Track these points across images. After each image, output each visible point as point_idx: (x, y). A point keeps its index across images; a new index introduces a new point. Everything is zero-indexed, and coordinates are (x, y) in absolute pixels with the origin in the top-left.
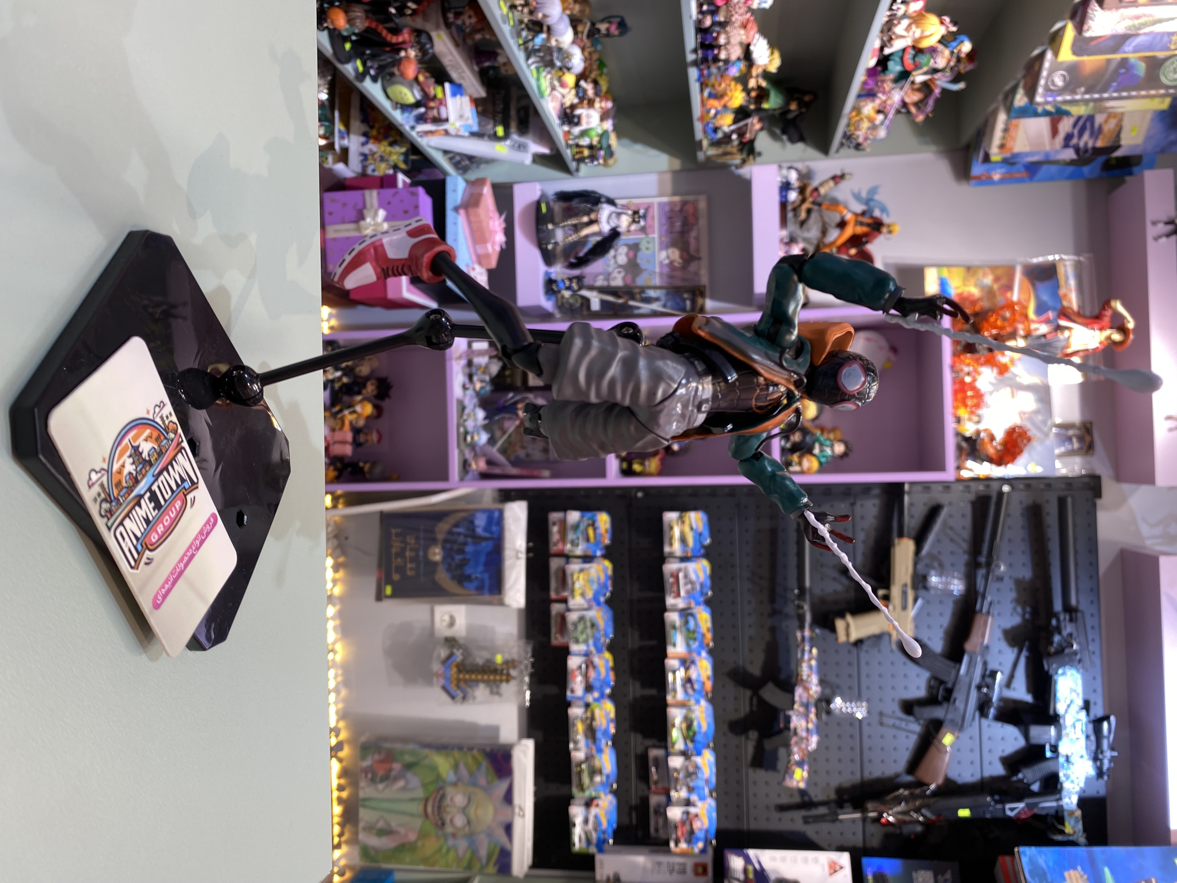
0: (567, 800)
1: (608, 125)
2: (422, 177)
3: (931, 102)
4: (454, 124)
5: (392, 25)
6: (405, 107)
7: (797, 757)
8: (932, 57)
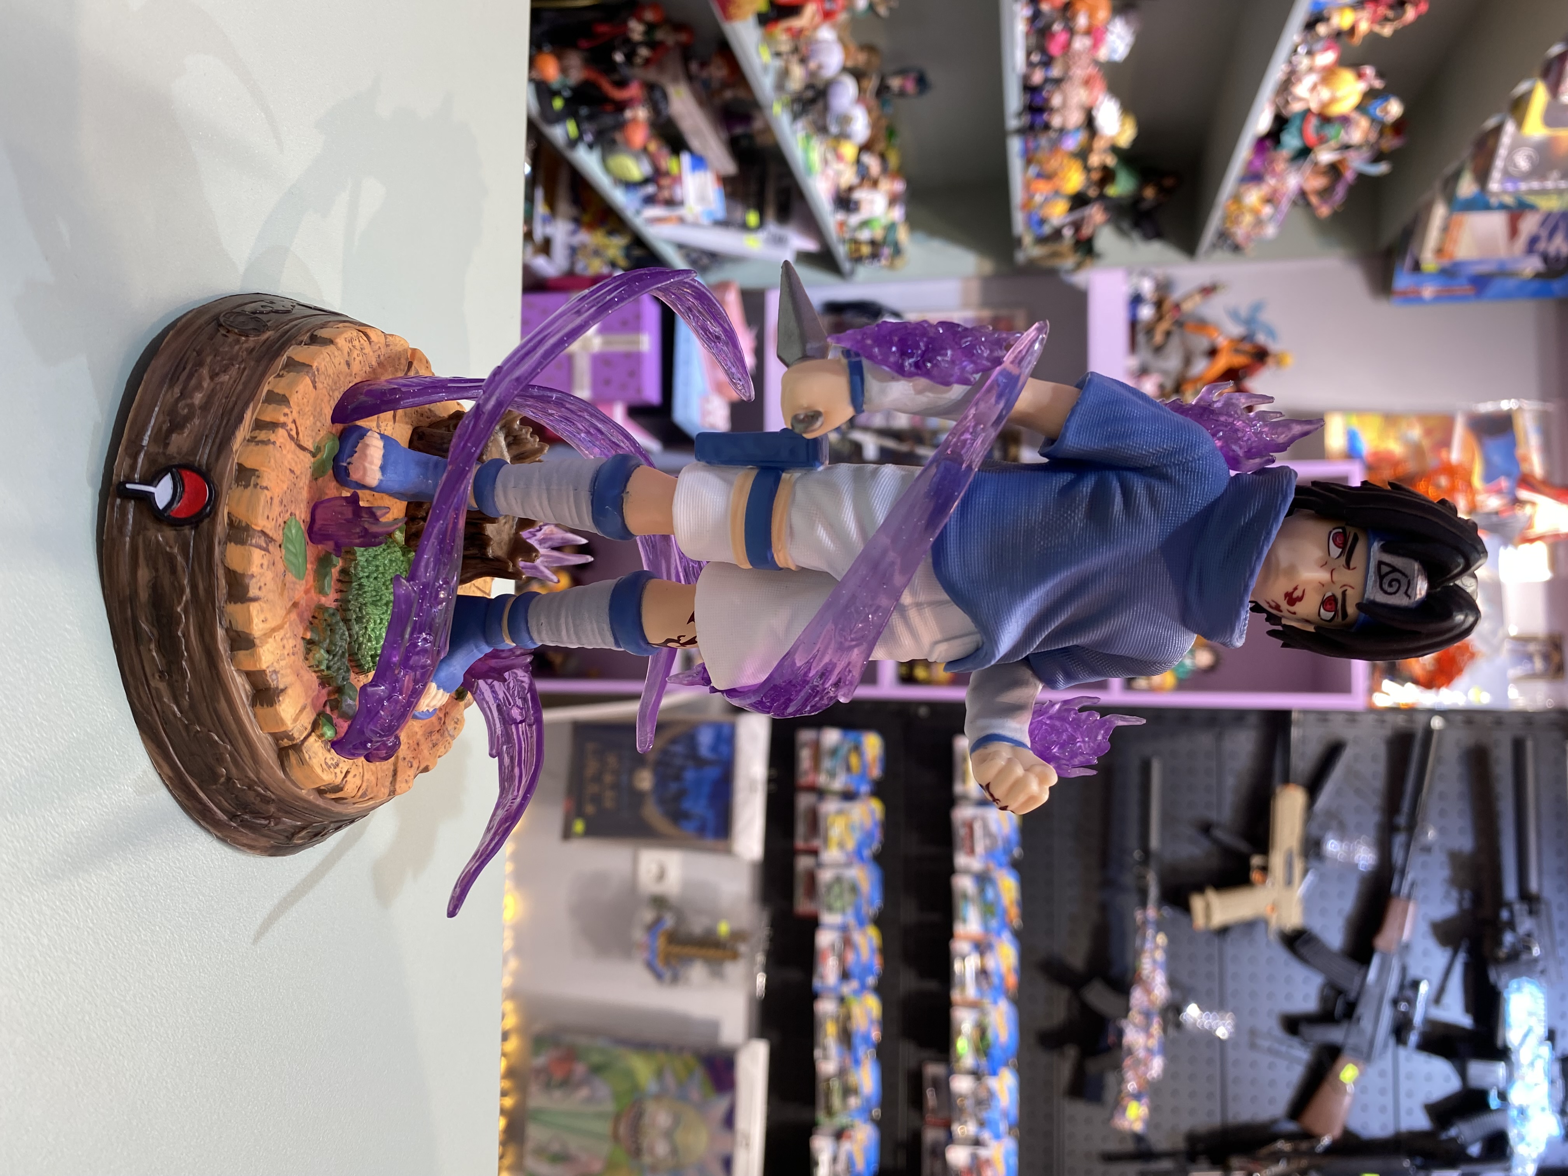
0: (809, 1129)
1: (897, 214)
3: (1340, 192)
4: (692, 208)
5: (616, 77)
6: (629, 185)
7: (1132, 1087)
8: (1344, 128)
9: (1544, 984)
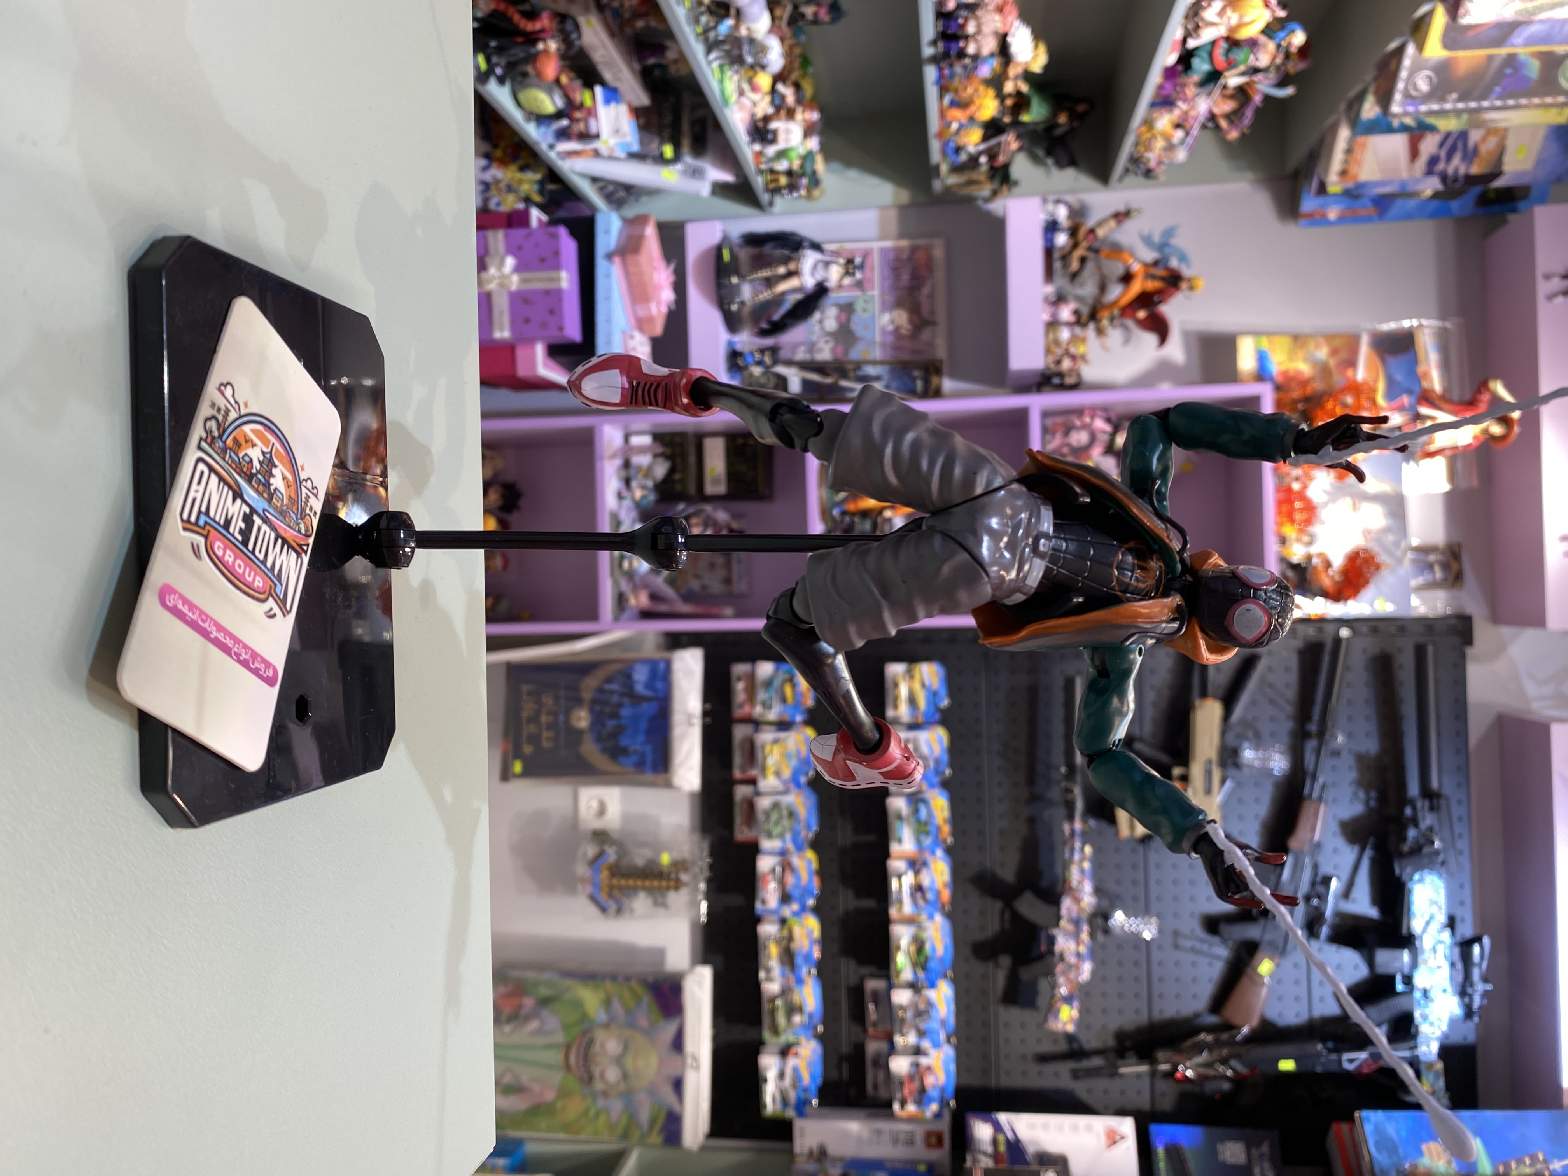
0: (756, 1047)
1: (813, 143)
2: (562, 214)
3: (1249, 114)
4: (608, 142)
5: (528, 9)
6: (542, 119)
7: (1063, 991)
8: (1252, 52)
9: (1445, 875)
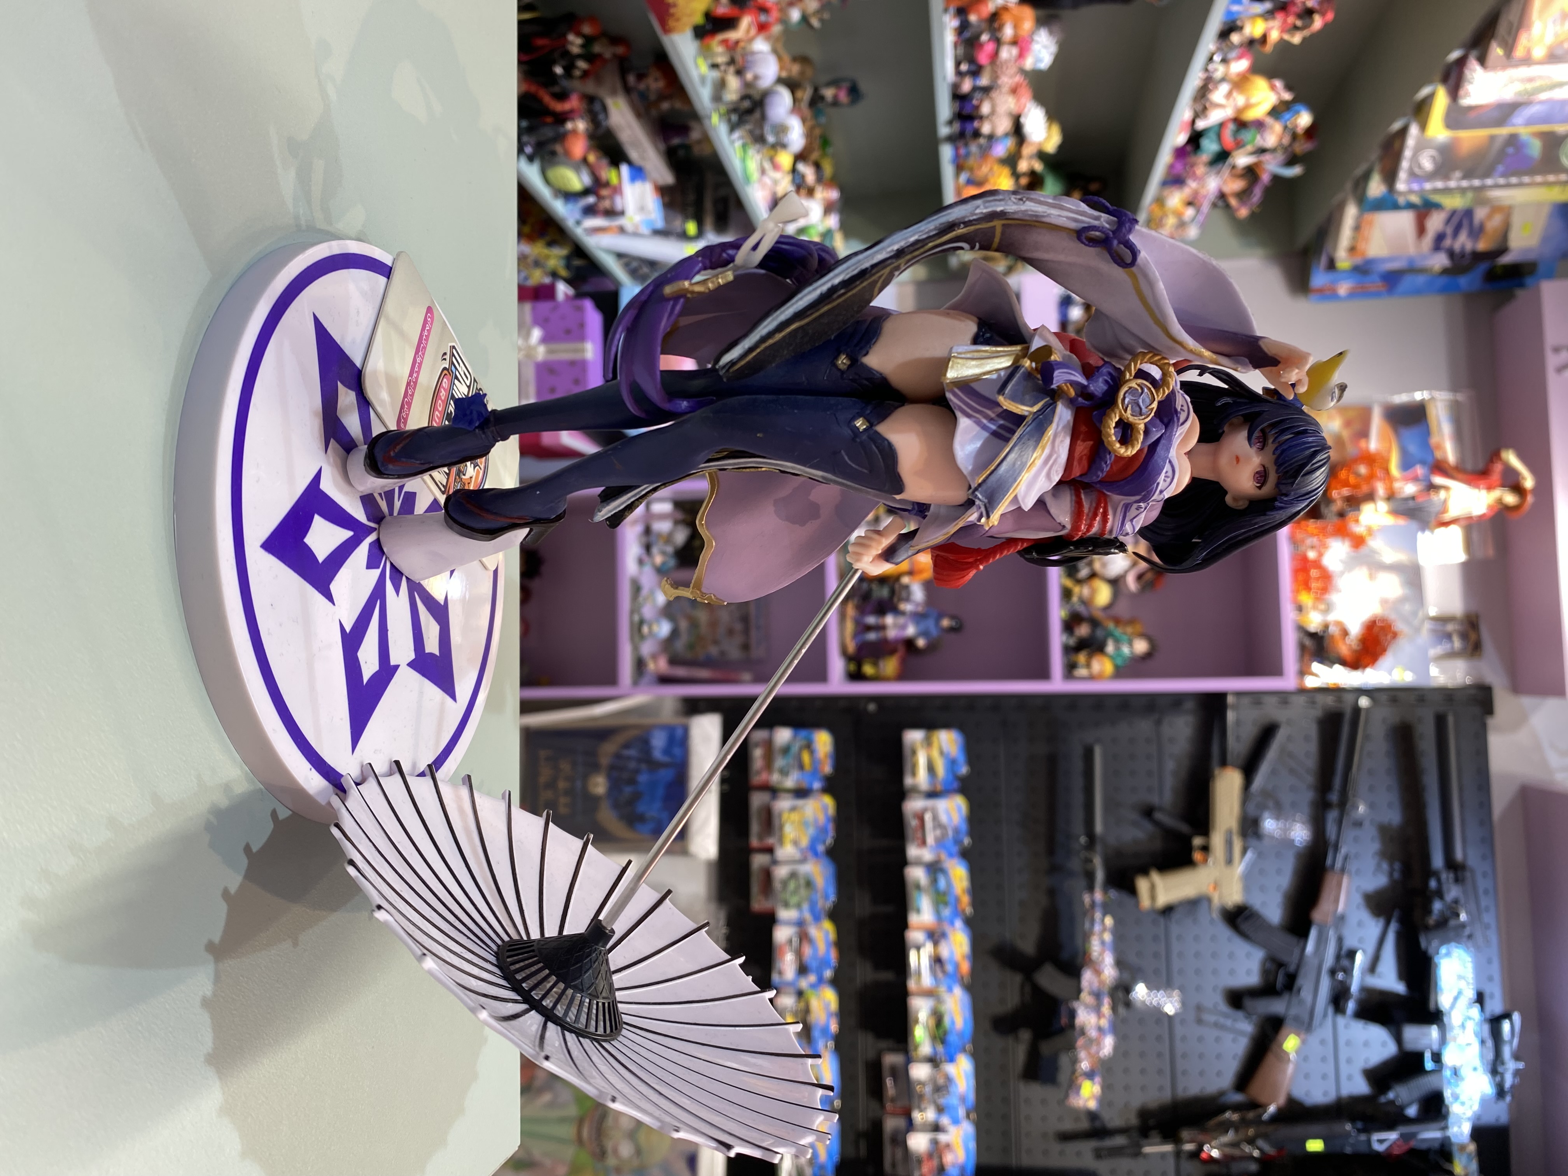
1: (833, 221)
2: (587, 288)
3: (1257, 193)
4: (633, 218)
5: (556, 89)
6: (569, 196)
7: (1085, 1066)
8: (1259, 132)
9: (1472, 949)
